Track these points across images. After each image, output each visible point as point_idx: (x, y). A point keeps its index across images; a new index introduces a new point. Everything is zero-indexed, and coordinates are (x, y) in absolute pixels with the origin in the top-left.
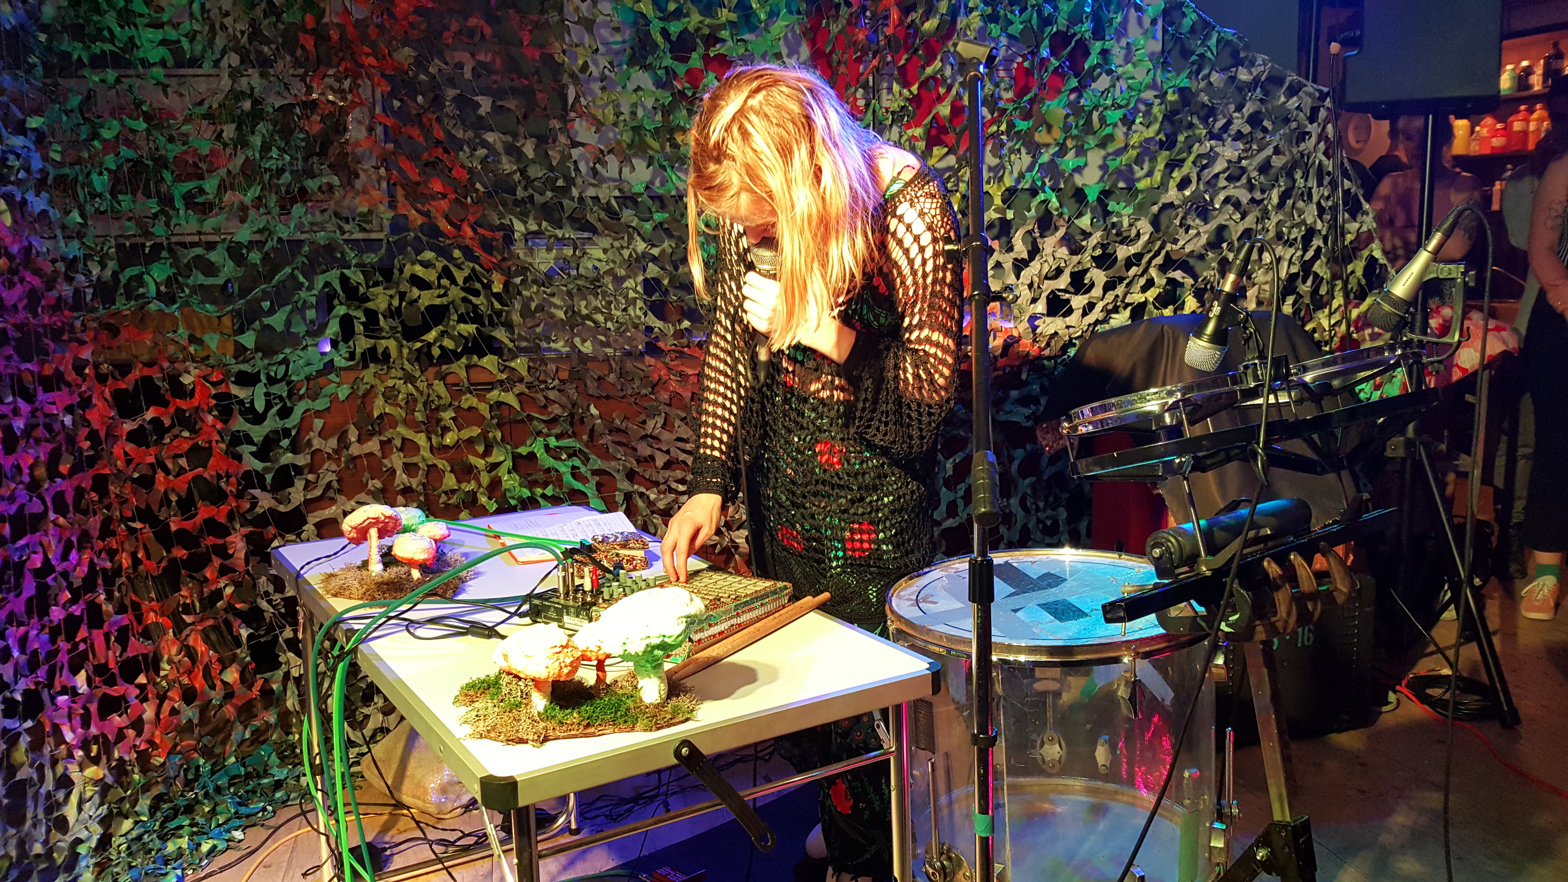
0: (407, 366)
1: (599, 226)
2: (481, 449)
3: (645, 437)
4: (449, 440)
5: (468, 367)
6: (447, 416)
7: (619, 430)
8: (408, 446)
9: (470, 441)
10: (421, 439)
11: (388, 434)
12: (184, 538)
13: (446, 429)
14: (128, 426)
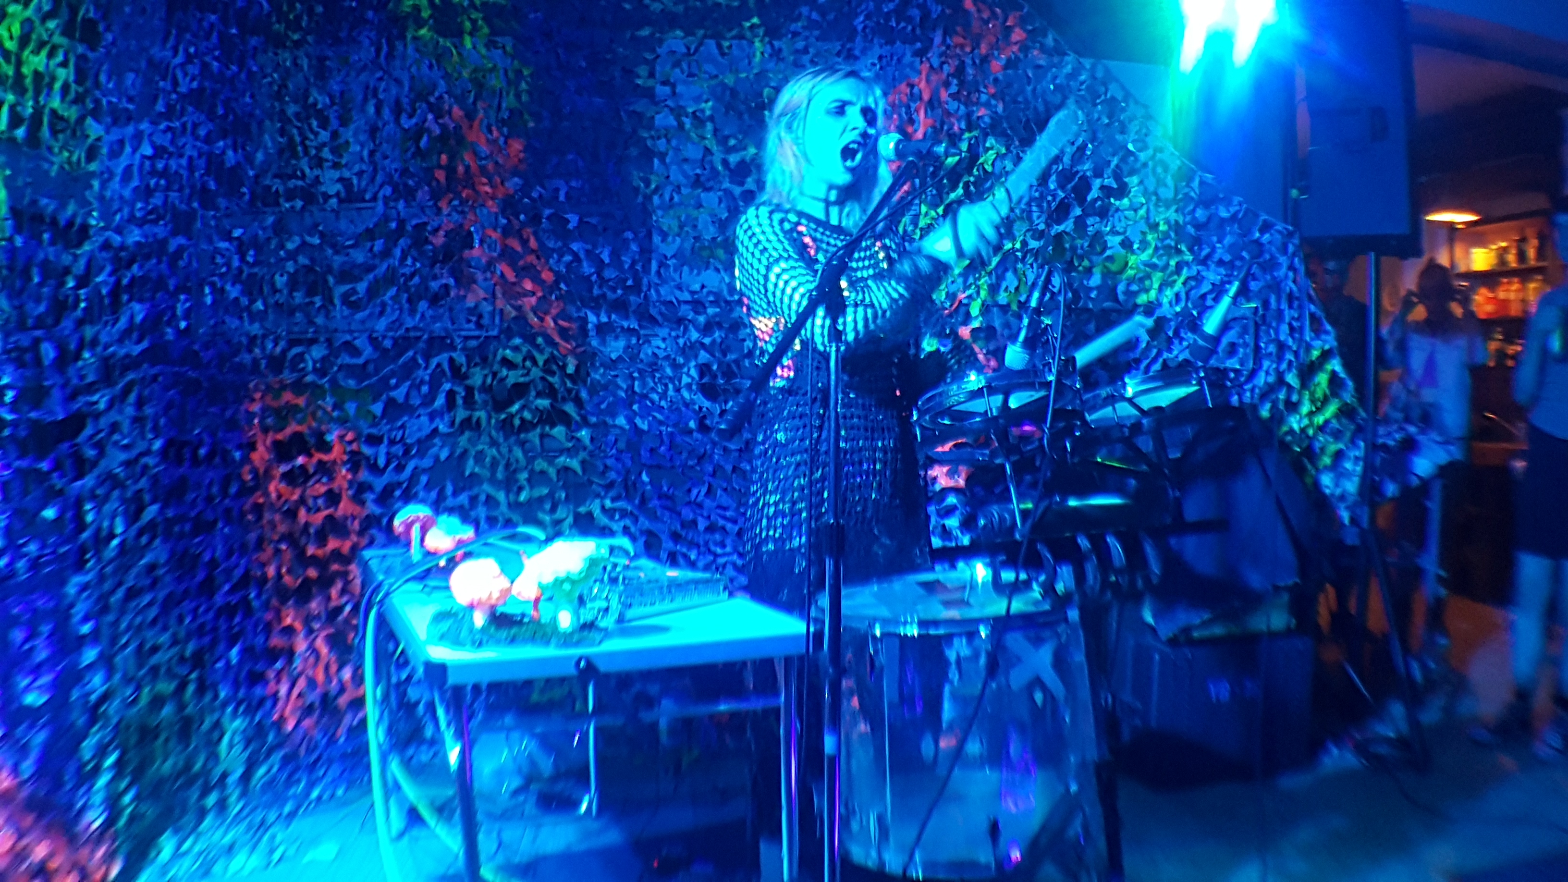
0: (494, 433)
2: (548, 506)
3: (689, 503)
4: (523, 497)
5: (542, 436)
6: (523, 476)
7: (668, 497)
8: (490, 501)
9: (541, 500)
10: (501, 496)
11: (475, 491)
12: (317, 562)
13: (520, 489)
14: (283, 469)
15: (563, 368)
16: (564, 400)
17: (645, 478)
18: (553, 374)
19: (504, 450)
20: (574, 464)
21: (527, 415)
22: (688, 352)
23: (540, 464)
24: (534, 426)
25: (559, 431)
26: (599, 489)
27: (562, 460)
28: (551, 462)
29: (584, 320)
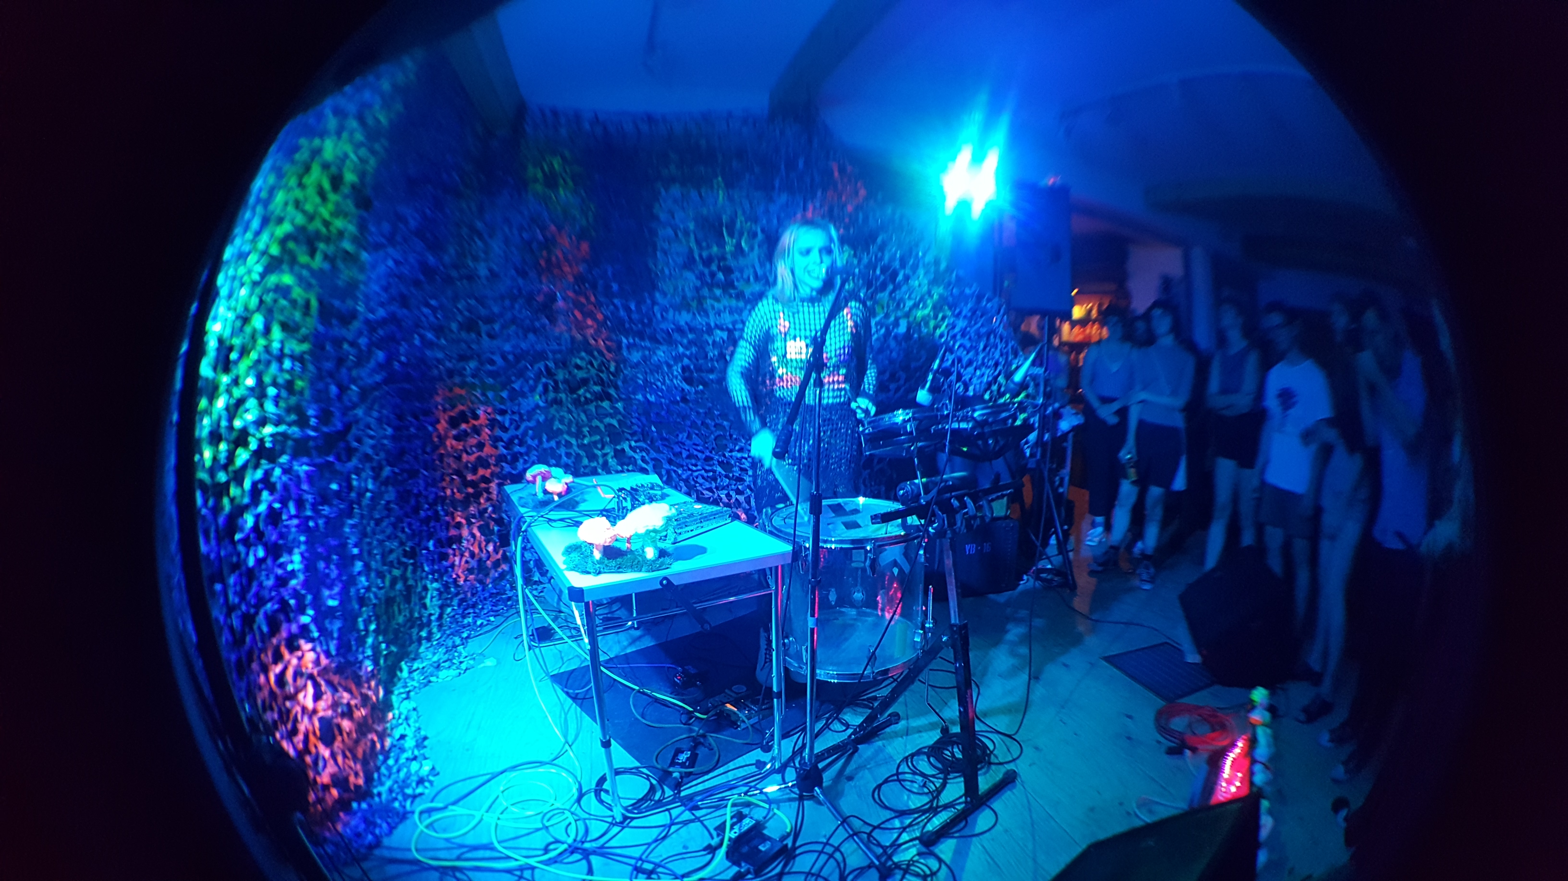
0: (570, 406)
1: (662, 340)
2: (599, 446)
3: (677, 443)
4: (586, 442)
5: (597, 407)
6: (585, 430)
7: (666, 439)
8: (568, 444)
9: (595, 443)
10: (573, 441)
11: (560, 438)
12: (473, 484)
13: (585, 436)
14: (454, 432)
15: (608, 369)
16: (609, 386)
17: (653, 429)
18: (602, 372)
19: (575, 415)
20: (615, 422)
21: (588, 395)
22: (678, 358)
23: (596, 423)
24: (592, 401)
25: (606, 404)
26: (629, 437)
27: (608, 420)
28: (601, 422)
29: (619, 343)
